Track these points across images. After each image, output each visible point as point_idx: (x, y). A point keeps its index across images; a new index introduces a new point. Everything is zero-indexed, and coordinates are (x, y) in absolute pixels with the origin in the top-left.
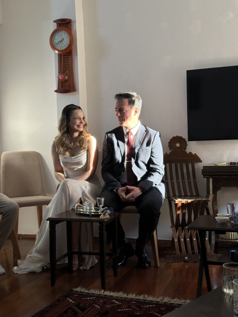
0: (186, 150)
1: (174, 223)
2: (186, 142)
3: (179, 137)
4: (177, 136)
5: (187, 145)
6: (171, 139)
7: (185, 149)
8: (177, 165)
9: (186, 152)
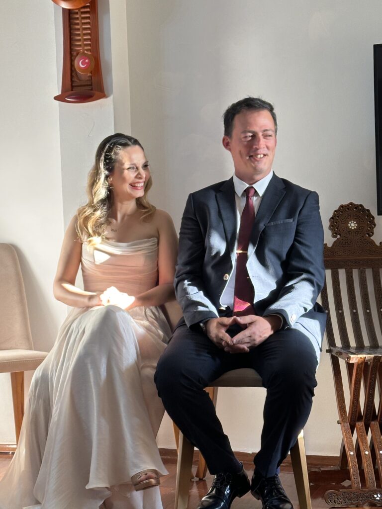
0: (372, 238)
1: (345, 411)
2: (373, 218)
3: (357, 207)
4: (351, 204)
5: (375, 225)
6: (336, 211)
7: (370, 236)
8: (352, 272)
9: (373, 242)
